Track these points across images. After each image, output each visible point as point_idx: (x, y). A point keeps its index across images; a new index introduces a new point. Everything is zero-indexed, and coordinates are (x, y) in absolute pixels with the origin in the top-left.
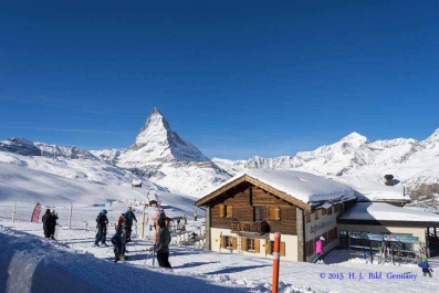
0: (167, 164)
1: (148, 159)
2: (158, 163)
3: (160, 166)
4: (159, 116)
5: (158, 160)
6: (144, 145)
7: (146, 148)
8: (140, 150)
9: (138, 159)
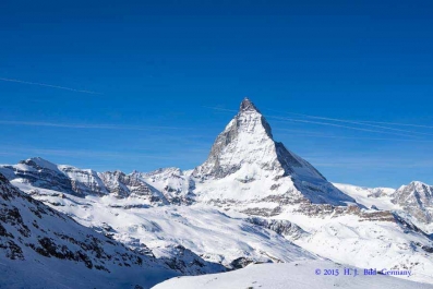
0: (289, 208)
1: (248, 196)
2: (274, 205)
3: (277, 211)
4: (255, 115)
5: (272, 198)
6: (235, 168)
7: (240, 174)
8: (230, 178)
9: (229, 195)
